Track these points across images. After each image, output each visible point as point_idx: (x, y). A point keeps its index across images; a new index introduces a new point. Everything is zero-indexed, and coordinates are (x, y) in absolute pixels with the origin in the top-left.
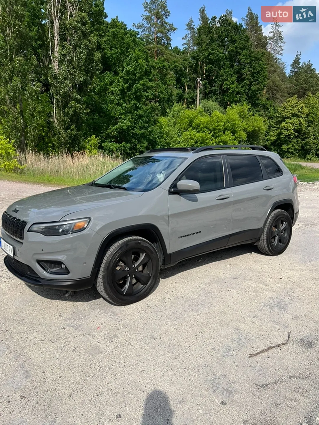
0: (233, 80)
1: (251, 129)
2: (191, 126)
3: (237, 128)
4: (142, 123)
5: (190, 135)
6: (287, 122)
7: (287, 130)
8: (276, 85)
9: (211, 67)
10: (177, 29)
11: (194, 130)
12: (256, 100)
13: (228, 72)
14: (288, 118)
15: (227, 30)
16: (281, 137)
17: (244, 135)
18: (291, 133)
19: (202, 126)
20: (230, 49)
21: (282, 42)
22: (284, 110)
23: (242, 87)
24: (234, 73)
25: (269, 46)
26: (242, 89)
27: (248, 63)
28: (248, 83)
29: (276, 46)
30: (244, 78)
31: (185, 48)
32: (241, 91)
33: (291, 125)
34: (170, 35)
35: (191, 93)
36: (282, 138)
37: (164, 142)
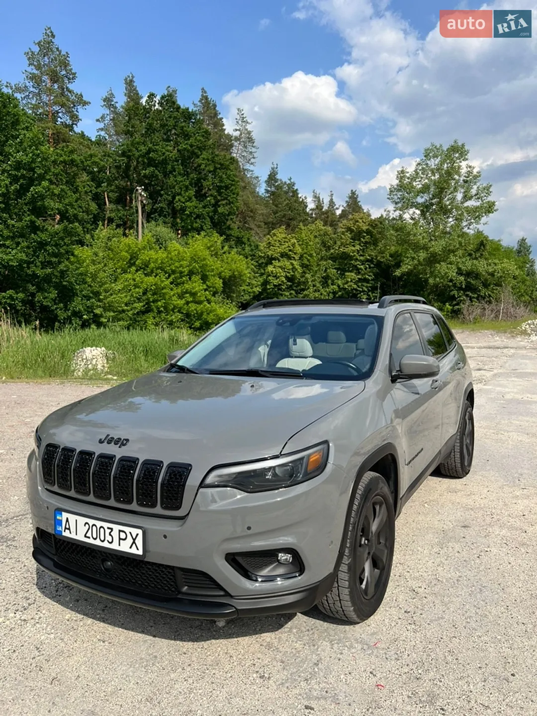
0: (191, 195)
1: (227, 274)
2: (134, 264)
3: (208, 271)
4: (45, 257)
5: (134, 280)
6: (275, 266)
7: (276, 277)
8: (250, 209)
9: (154, 172)
10: (90, 103)
11: (139, 272)
12: (225, 229)
13: (182, 181)
14: (275, 259)
15: (175, 118)
16: (268, 287)
17: (219, 283)
18: (282, 281)
19: (152, 265)
20: (182, 146)
21: (253, 146)
22: (269, 247)
23: (204, 207)
24: (191, 184)
25: (234, 150)
26: (204, 211)
27: (210, 172)
28: (213, 201)
29: (245, 151)
30: (206, 193)
31: (100, 136)
32: (202, 214)
33: (281, 271)
34: (77, 111)
35: (118, 210)
36: (269, 289)
37: (88, 291)
